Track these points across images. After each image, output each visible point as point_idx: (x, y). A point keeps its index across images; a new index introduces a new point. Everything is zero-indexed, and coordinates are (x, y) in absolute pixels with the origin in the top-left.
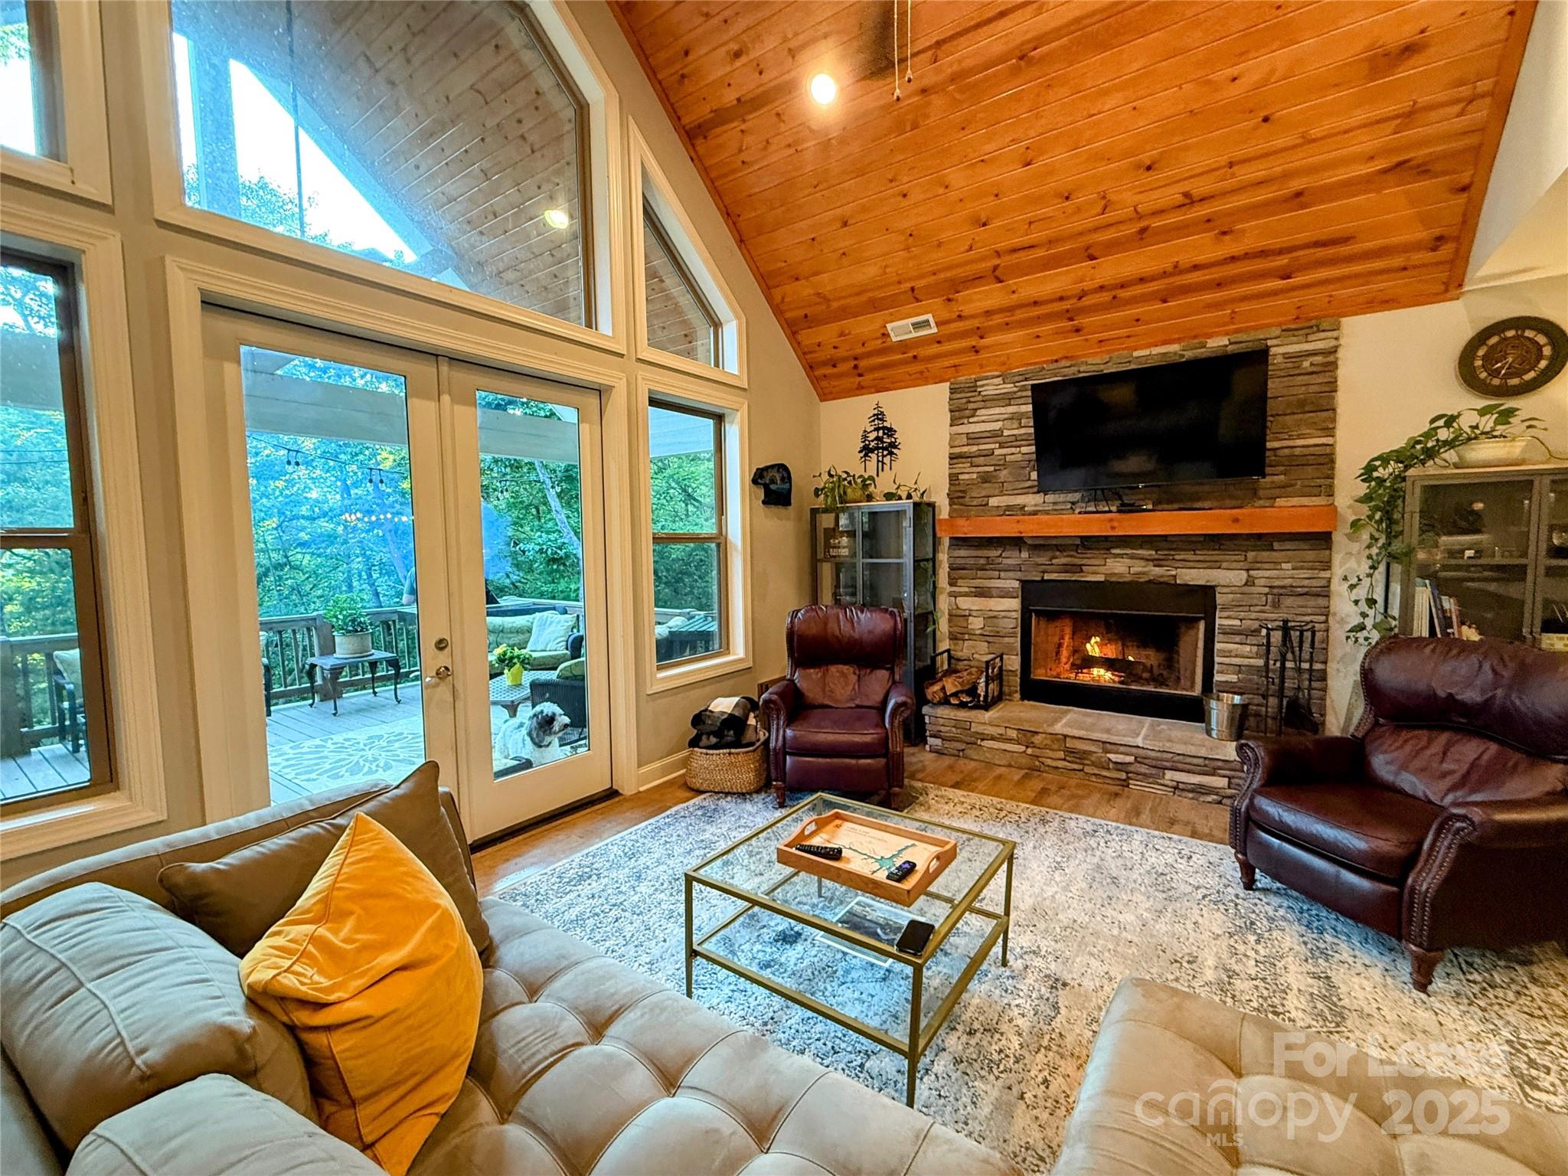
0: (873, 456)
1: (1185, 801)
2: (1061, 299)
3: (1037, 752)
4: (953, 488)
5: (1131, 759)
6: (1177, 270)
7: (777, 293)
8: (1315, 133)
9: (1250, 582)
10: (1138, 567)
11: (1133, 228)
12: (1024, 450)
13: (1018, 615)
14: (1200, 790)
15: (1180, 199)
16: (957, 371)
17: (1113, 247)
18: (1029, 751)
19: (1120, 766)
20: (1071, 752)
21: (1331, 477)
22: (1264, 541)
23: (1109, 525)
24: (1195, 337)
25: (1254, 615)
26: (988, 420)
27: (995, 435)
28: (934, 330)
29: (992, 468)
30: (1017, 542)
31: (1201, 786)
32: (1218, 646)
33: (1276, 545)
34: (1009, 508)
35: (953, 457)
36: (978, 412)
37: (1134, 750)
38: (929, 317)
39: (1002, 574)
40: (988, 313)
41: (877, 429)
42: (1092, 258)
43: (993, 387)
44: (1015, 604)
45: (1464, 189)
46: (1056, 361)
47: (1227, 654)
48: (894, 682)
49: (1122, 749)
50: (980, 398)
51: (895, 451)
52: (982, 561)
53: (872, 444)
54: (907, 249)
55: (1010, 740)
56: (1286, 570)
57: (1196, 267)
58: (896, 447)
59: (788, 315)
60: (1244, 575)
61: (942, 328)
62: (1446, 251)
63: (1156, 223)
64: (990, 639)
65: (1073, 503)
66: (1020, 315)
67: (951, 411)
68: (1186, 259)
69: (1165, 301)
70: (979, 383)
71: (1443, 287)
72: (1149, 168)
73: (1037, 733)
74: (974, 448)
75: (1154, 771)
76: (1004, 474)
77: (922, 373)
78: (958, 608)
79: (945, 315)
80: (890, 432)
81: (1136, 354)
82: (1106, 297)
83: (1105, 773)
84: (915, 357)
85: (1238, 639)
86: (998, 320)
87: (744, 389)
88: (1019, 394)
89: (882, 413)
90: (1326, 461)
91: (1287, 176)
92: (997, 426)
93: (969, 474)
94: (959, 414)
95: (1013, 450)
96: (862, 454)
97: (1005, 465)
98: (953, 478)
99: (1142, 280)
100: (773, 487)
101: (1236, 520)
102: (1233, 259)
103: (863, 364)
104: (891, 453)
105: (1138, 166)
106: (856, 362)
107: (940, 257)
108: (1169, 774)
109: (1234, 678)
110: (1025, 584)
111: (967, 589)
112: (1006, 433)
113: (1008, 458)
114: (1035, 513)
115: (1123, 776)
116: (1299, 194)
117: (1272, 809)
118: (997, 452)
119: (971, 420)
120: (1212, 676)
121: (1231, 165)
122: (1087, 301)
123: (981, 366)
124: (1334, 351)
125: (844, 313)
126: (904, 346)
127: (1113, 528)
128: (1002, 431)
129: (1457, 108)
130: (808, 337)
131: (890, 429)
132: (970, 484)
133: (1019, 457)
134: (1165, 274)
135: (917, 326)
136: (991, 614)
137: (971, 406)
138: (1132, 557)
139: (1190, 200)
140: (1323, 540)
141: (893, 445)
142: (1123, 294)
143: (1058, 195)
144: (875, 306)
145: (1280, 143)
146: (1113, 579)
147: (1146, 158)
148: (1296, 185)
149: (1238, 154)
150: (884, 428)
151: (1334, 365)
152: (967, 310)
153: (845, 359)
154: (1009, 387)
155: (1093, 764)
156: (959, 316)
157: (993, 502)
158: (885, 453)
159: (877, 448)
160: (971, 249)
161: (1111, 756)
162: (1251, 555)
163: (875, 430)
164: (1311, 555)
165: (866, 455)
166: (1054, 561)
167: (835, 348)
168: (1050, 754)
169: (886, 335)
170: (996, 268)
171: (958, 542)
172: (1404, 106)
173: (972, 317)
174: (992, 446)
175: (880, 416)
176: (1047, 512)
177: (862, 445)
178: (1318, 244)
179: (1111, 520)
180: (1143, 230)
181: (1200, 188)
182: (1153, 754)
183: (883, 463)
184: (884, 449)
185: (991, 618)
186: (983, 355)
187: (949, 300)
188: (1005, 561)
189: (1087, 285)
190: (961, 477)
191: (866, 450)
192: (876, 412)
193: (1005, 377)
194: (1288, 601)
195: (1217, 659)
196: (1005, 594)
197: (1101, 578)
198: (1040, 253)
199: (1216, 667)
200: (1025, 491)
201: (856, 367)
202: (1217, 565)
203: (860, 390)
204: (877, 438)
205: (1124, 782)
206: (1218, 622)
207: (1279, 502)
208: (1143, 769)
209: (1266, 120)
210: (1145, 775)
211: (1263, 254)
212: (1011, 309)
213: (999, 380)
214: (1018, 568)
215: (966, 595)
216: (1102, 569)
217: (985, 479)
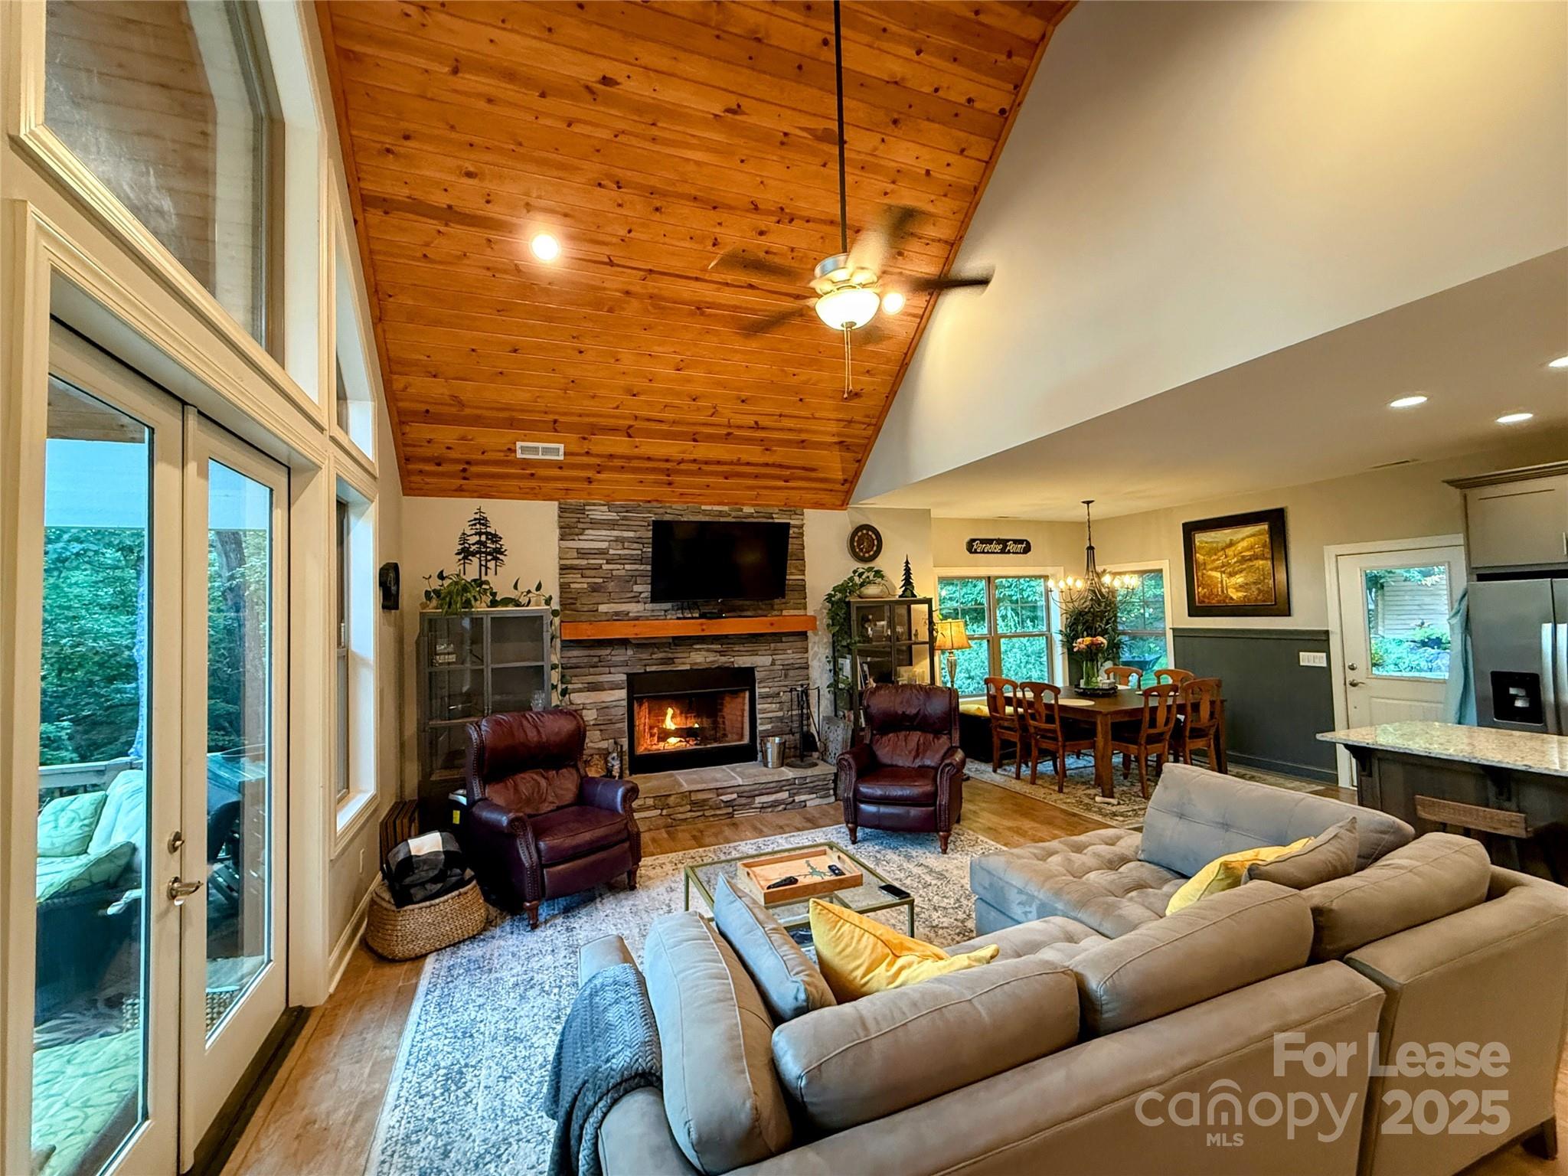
0: (475, 560)
1: (768, 815)
2: (667, 461)
3: (671, 810)
4: (565, 595)
5: (735, 796)
6: (739, 463)
7: (399, 383)
8: (817, 415)
9: (773, 663)
10: (712, 658)
11: (724, 431)
12: (628, 567)
13: (625, 703)
14: (774, 804)
15: (752, 424)
16: (567, 494)
17: (710, 438)
18: (665, 812)
19: (728, 804)
20: (693, 803)
21: (805, 598)
22: (777, 637)
23: (700, 628)
24: (736, 504)
25: (776, 684)
26: (595, 539)
27: (602, 552)
28: (561, 458)
29: (601, 580)
30: (624, 643)
31: (775, 801)
32: (758, 707)
33: (784, 639)
34: (617, 614)
35: (563, 569)
36: (587, 532)
37: (737, 789)
38: (561, 447)
39: (612, 670)
40: (611, 456)
41: (480, 534)
42: (695, 440)
43: (600, 513)
44: (622, 694)
45: (859, 461)
46: (649, 502)
47: (764, 711)
48: (582, 778)
49: (729, 790)
50: (588, 520)
51: (501, 557)
52: (596, 659)
53: (473, 548)
54: (565, 390)
55: (648, 808)
56: (790, 656)
57: (748, 464)
58: (502, 553)
59: (401, 404)
60: (770, 658)
61: (569, 458)
62: (847, 486)
63: (737, 432)
64: (602, 727)
65: (666, 611)
66: (635, 464)
67: (561, 528)
68: (745, 458)
69: (726, 478)
70: (587, 508)
71: (842, 503)
72: (743, 401)
73: (670, 795)
74: (584, 562)
75: (749, 800)
76: (611, 586)
77: (533, 489)
78: (572, 704)
79: (574, 448)
80: (495, 538)
81: (703, 507)
82: (694, 467)
83: (718, 812)
84: (532, 475)
85: (769, 700)
86: (618, 463)
87: (375, 478)
88: (621, 522)
89: (485, 519)
90: (801, 588)
91: (800, 431)
92: (604, 545)
93: (579, 584)
94: (567, 531)
95: (619, 566)
96: (461, 557)
97: (612, 578)
98: (564, 587)
99: (719, 463)
101: (772, 624)
102: (767, 465)
103: (474, 469)
104: (496, 559)
105: (738, 398)
106: (466, 466)
107: (590, 406)
108: (758, 800)
109: (769, 727)
110: (632, 678)
111: (580, 686)
112: (611, 552)
113: (614, 573)
114: (637, 619)
115: (730, 810)
116: (803, 441)
117: (864, 789)
118: (604, 567)
119: (581, 537)
120: (756, 727)
121: (780, 416)
122: (683, 466)
123: (589, 494)
124: (802, 526)
125: (477, 421)
126: (526, 464)
127: (703, 630)
128: (607, 549)
129: (864, 426)
130: (420, 431)
131: (495, 535)
132: (579, 592)
133: (623, 573)
134: (732, 463)
135: (547, 451)
136: (604, 705)
137: (580, 526)
138: (708, 650)
139: (757, 427)
140: (803, 635)
141: (499, 551)
142: (705, 467)
143: (689, 396)
144: (512, 424)
145: (803, 413)
146: (695, 667)
147: (744, 394)
148: (804, 436)
149: (786, 412)
150: (487, 534)
151: (802, 534)
152: (595, 449)
153: (457, 461)
154: (613, 516)
155: (711, 808)
156: (587, 453)
157: (602, 608)
158: (489, 558)
159: (480, 552)
160: (617, 407)
161: (723, 798)
162: (772, 645)
163: (476, 534)
164: (799, 644)
165: (465, 558)
166: (654, 656)
167: (448, 448)
168: (681, 809)
169: (513, 451)
170: (630, 427)
171: (567, 645)
172: (848, 417)
173: (598, 456)
174: (601, 562)
175: (482, 521)
176: (647, 618)
177: (460, 547)
178: (804, 468)
179: (702, 624)
180: (729, 434)
181: (764, 421)
182: (747, 788)
183: (487, 568)
184: (488, 554)
185: (603, 708)
186: (593, 486)
187: (584, 439)
188: (614, 658)
189: (687, 456)
190: (572, 586)
191: (466, 553)
192: (478, 516)
193: (611, 507)
194: (791, 673)
195: (759, 716)
196: (615, 687)
197: (688, 667)
198: (664, 427)
199: (759, 721)
200: (636, 599)
201: (464, 470)
202: (755, 653)
203: (460, 492)
204: (479, 542)
205: (731, 815)
206: (757, 690)
207: (785, 613)
208: (743, 801)
209: (801, 400)
210: (745, 805)
211: (781, 466)
212: (629, 458)
213: (605, 508)
214: (626, 664)
215: (580, 691)
216: (687, 661)
217: (595, 589)
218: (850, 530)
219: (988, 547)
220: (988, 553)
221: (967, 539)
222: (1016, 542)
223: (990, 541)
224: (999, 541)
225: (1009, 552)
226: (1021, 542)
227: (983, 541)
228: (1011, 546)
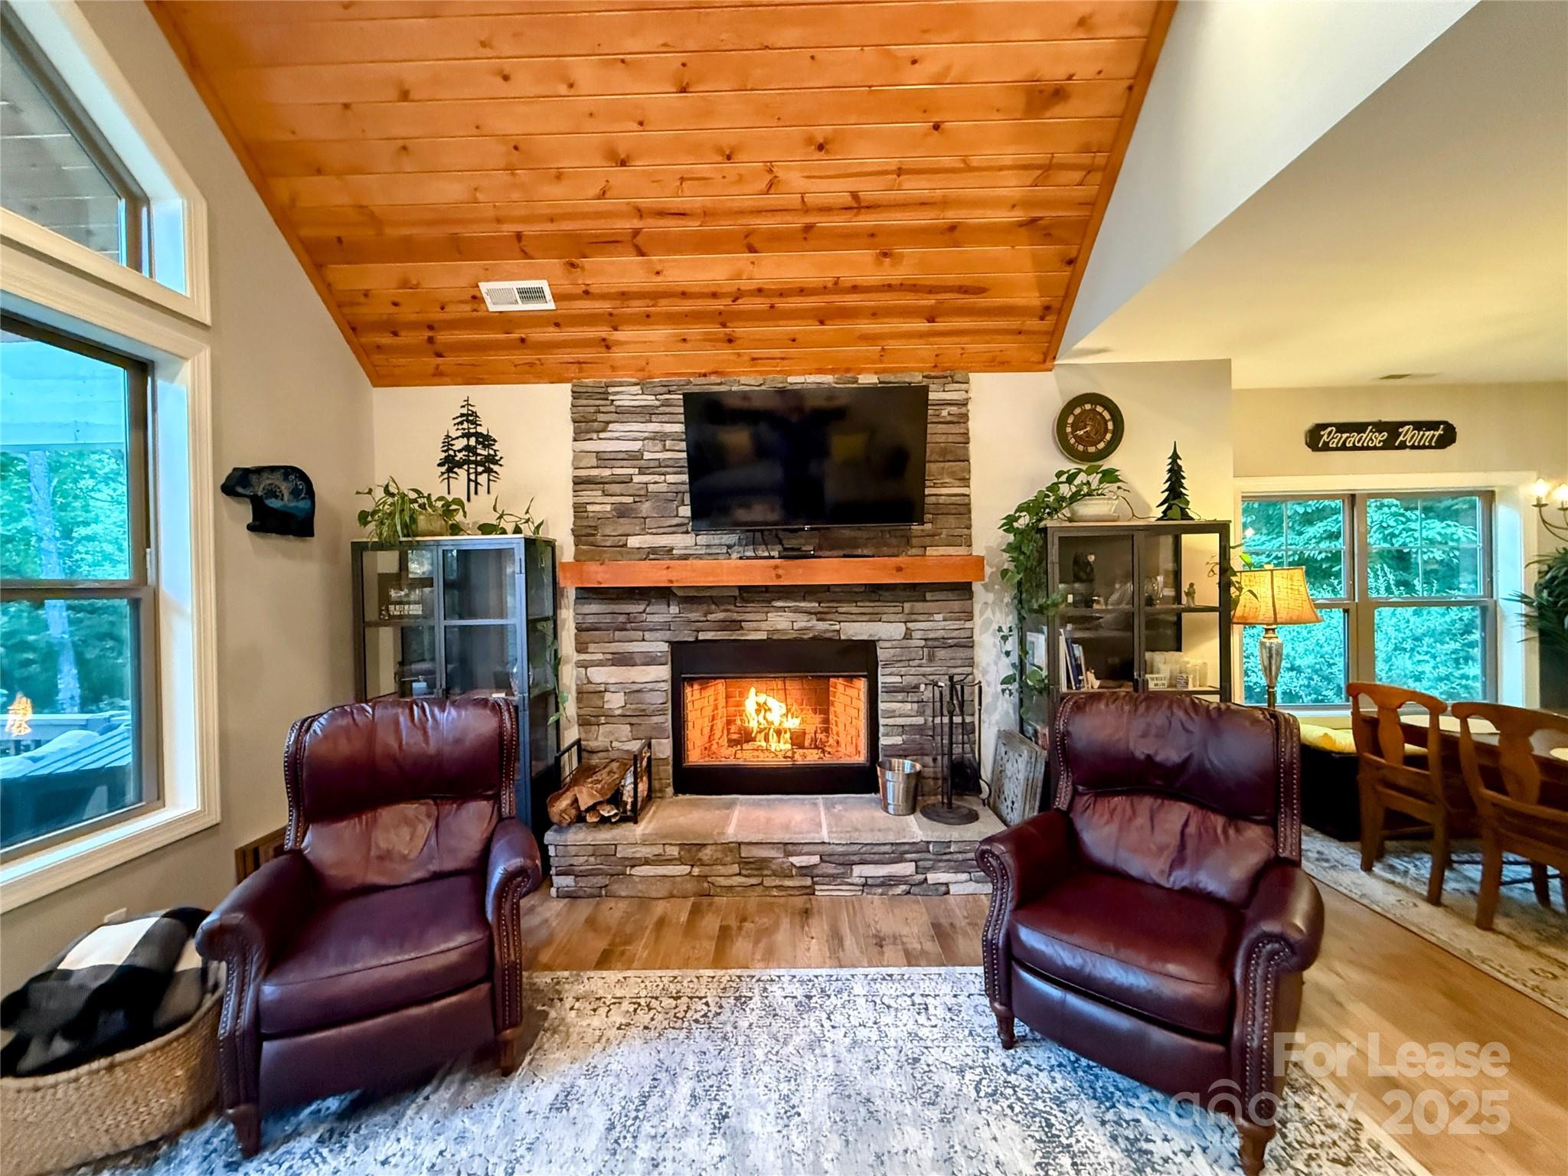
0: (462, 473)
1: (875, 900)
2: (714, 295)
3: (706, 870)
4: (579, 523)
5: (816, 859)
6: (837, 288)
7: (282, 189)
8: (975, 161)
9: (908, 635)
10: (802, 622)
11: (800, 221)
12: (671, 478)
13: (667, 686)
14: (888, 882)
15: (847, 199)
16: (581, 370)
17: (778, 240)
18: (696, 871)
19: (805, 871)
20: (744, 863)
21: (969, 527)
22: (916, 591)
23: (773, 574)
24: (848, 370)
25: (913, 671)
26: (622, 437)
27: (634, 457)
28: (550, 305)
29: (630, 500)
30: (663, 594)
31: (890, 877)
32: (882, 706)
33: (929, 596)
34: (653, 550)
35: (579, 482)
36: (611, 427)
37: (820, 848)
38: (544, 284)
39: (647, 635)
40: (624, 296)
41: (467, 435)
42: (752, 249)
43: (629, 396)
44: (664, 672)
45: (1070, 262)
46: (705, 375)
47: (891, 714)
48: (501, 819)
49: (806, 849)
50: (612, 409)
51: (495, 468)
52: (622, 619)
53: (460, 455)
54: (511, 169)
55: (669, 861)
56: (937, 623)
57: (855, 289)
58: (496, 463)
59: (306, 232)
60: (902, 627)
61: (565, 304)
62: (1051, 319)
63: (824, 222)
64: (634, 720)
65: (729, 547)
66: (664, 306)
67: (575, 421)
68: (848, 276)
69: (822, 323)
70: (611, 390)
71: (1041, 357)
72: (821, 147)
73: (705, 845)
74: (607, 472)
75: (840, 870)
76: (646, 508)
77: (531, 364)
78: (589, 682)
79: (567, 288)
80: (486, 440)
81: (791, 379)
82: (760, 304)
83: (788, 883)
84: (523, 340)
85: (900, 696)
86: (637, 307)
87: (203, 326)
88: (662, 409)
89: (474, 414)
90: (962, 509)
91: (944, 204)
92: (636, 446)
93: (600, 505)
94: (584, 425)
95: (657, 478)
96: (444, 469)
97: (647, 496)
98: (579, 509)
99: (802, 291)
100: (273, 503)
101: (899, 569)
102: (889, 287)
103: (443, 337)
104: (489, 471)
105: (810, 140)
106: (430, 334)
107: (555, 194)
108: (858, 870)
109: (898, 740)
110: (676, 647)
111: (600, 656)
112: (647, 456)
113: (651, 487)
114: (685, 557)
115: (808, 882)
116: (953, 228)
118: (636, 479)
119: (602, 435)
120: (878, 739)
121: (900, 172)
122: (746, 304)
123: (613, 368)
124: (964, 403)
125: (409, 250)
126: (506, 321)
127: (779, 577)
128: (641, 452)
129: (1077, 176)
130: (347, 276)
131: (487, 437)
132: (602, 518)
133: (663, 487)
134: (825, 290)
135: (527, 295)
136: (635, 687)
137: (601, 417)
138: (796, 610)
139: (858, 205)
140: (964, 590)
141: (492, 459)
142: (782, 304)
143: (719, 150)
144: (459, 248)
145: (947, 161)
146: (775, 637)
147: (820, 133)
148: (952, 216)
149: (909, 163)
150: (477, 435)
151: (964, 418)
152: (597, 284)
153: (413, 326)
154: (649, 400)
155: (775, 874)
156: (586, 292)
157: (633, 542)
158: (480, 469)
159: (467, 462)
160: (603, 195)
161: (796, 860)
162: (907, 606)
163: (463, 436)
164: (956, 605)
165: (450, 470)
166: (710, 617)
167: (395, 304)
168: (721, 869)
169: (477, 299)
170: (636, 232)
171: (587, 594)
172: (1041, 158)
173: (604, 297)
174: (631, 471)
175: (470, 417)
176: (699, 557)
177: (444, 455)
178: (963, 290)
179: (776, 567)
180: (808, 228)
181: (870, 189)
182: (840, 849)
183: (477, 484)
184: (477, 463)
185: (634, 693)
186: (617, 354)
187: (573, 265)
188: (650, 618)
189: (746, 285)
190: (590, 508)
191: (450, 464)
192: (464, 411)
193: (644, 385)
194: (941, 653)
195: (882, 721)
196: (651, 660)
197: (762, 636)
198: (692, 226)
199: (881, 729)
200: (675, 529)
201: (431, 340)
202: (875, 617)
203: (438, 377)
204: (467, 448)
205: (810, 891)
206: (881, 679)
207: (930, 551)
208: (830, 869)
209: (936, 127)
210: (834, 876)
211: (914, 288)
212: (655, 296)
213: (637, 389)
214: (667, 626)
215: (600, 664)
216: (764, 625)
217: (622, 512)
218: (1059, 405)
219: (1353, 438)
220: (1354, 448)
221: (1309, 424)
222: (1419, 426)
223: (1360, 428)
224: (1379, 427)
225: (1403, 446)
226: (1432, 425)
227: (1342, 428)
228: (1407, 434)
